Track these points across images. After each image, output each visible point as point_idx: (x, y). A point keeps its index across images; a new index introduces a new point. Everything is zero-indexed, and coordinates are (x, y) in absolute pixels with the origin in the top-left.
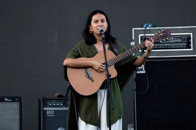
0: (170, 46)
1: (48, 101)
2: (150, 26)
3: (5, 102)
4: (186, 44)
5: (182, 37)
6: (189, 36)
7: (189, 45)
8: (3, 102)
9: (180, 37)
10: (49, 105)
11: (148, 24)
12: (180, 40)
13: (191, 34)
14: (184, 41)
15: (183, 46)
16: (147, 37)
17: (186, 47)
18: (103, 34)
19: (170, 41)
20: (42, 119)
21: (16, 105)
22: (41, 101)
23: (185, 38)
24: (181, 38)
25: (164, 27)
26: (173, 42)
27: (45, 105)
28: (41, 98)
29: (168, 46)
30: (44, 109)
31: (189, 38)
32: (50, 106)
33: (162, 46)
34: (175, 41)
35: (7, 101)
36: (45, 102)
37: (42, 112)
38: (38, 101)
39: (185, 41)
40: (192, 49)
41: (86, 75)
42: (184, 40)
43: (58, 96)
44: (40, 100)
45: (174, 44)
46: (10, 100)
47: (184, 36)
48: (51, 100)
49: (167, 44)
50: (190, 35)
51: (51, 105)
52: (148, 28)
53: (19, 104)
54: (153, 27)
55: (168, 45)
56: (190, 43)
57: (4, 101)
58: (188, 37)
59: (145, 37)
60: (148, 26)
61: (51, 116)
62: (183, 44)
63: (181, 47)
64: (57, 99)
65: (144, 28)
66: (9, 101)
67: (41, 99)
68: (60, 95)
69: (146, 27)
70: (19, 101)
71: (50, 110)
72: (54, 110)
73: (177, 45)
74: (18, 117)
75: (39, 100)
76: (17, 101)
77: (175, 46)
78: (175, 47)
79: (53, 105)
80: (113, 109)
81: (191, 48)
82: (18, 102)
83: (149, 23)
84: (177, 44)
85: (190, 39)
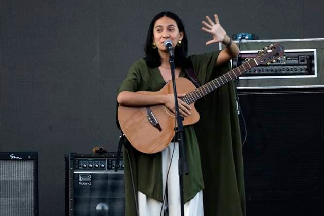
0: (281, 70)
1: (81, 160)
2: (247, 37)
3: (10, 161)
4: (306, 67)
5: (299, 55)
6: (311, 54)
7: (311, 68)
8: (8, 162)
9: (297, 56)
10: (83, 166)
11: (244, 34)
12: (296, 61)
13: (315, 50)
14: (303, 63)
15: (302, 70)
16: (243, 56)
17: (307, 71)
18: (171, 50)
19: (281, 62)
20: (70, 189)
21: (29, 166)
22: (70, 159)
23: (304, 57)
24: (298, 58)
25: (270, 39)
26: (285, 63)
27: (77, 167)
28: (70, 154)
29: (276, 71)
30: (74, 172)
31: (312, 57)
32: (85, 168)
33: (268, 71)
34: (289, 62)
35: (14, 159)
36: (75, 160)
37: (70, 178)
38: (64, 159)
39: (305, 63)
40: (315, 76)
41: (149, 121)
42: (303, 61)
43: (97, 152)
44: (68, 157)
45: (287, 67)
46: (18, 158)
47: (304, 54)
48: (86, 157)
49: (276, 67)
50: (313, 52)
51: (85, 166)
52: (244, 41)
53: (33, 164)
54: (253, 39)
55: (277, 69)
56: (313, 65)
57: (9, 159)
58: (310, 56)
59: (240, 56)
60: (244, 38)
61: (86, 184)
62: (301, 67)
63: (297, 72)
64: (96, 156)
65: (237, 41)
66: (18, 160)
67: (70, 156)
68: (101, 149)
69: (240, 39)
70: (34, 160)
71: (84, 175)
72: (90, 174)
73: (292, 69)
74: (31, 185)
75: (66, 158)
76: (29, 159)
77: (288, 70)
78: (289, 72)
79: (89, 166)
80: (187, 174)
81: (314, 74)
82: (32, 162)
83: (247, 32)
84: (292, 67)
85: (313, 59)
